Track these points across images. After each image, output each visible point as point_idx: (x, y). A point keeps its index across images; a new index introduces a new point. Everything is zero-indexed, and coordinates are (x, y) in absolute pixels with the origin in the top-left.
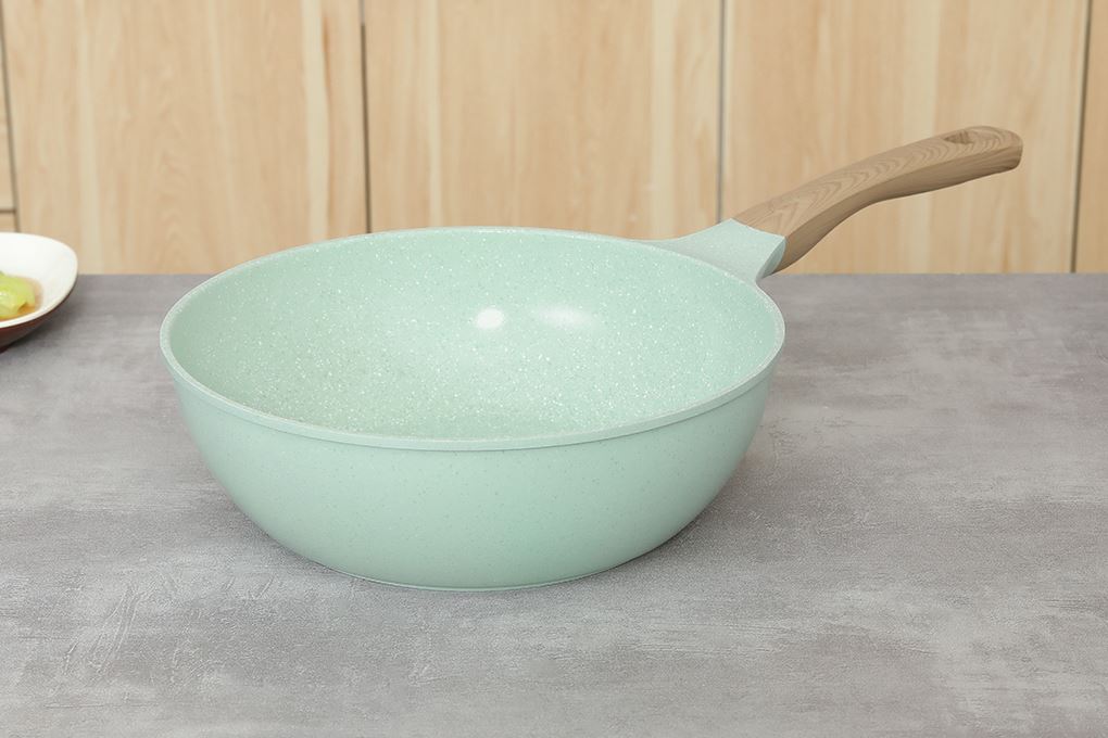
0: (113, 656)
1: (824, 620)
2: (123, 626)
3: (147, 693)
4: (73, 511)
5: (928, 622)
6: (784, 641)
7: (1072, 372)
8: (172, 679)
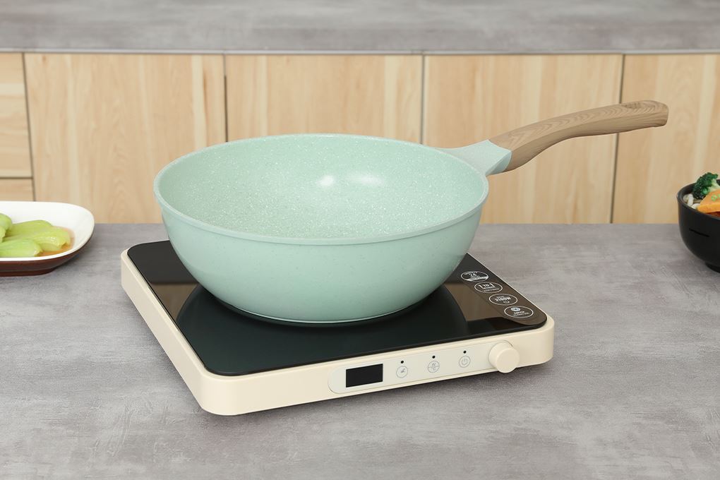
0: (120, 447)
1: (514, 426)
2: (124, 429)
3: (141, 469)
4: (92, 362)
5: (571, 426)
6: (492, 437)
7: (637, 281)
8: (154, 461)
